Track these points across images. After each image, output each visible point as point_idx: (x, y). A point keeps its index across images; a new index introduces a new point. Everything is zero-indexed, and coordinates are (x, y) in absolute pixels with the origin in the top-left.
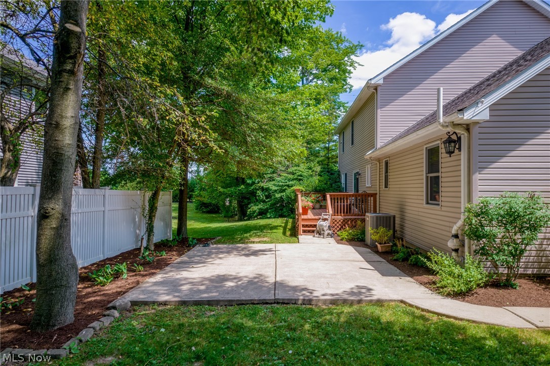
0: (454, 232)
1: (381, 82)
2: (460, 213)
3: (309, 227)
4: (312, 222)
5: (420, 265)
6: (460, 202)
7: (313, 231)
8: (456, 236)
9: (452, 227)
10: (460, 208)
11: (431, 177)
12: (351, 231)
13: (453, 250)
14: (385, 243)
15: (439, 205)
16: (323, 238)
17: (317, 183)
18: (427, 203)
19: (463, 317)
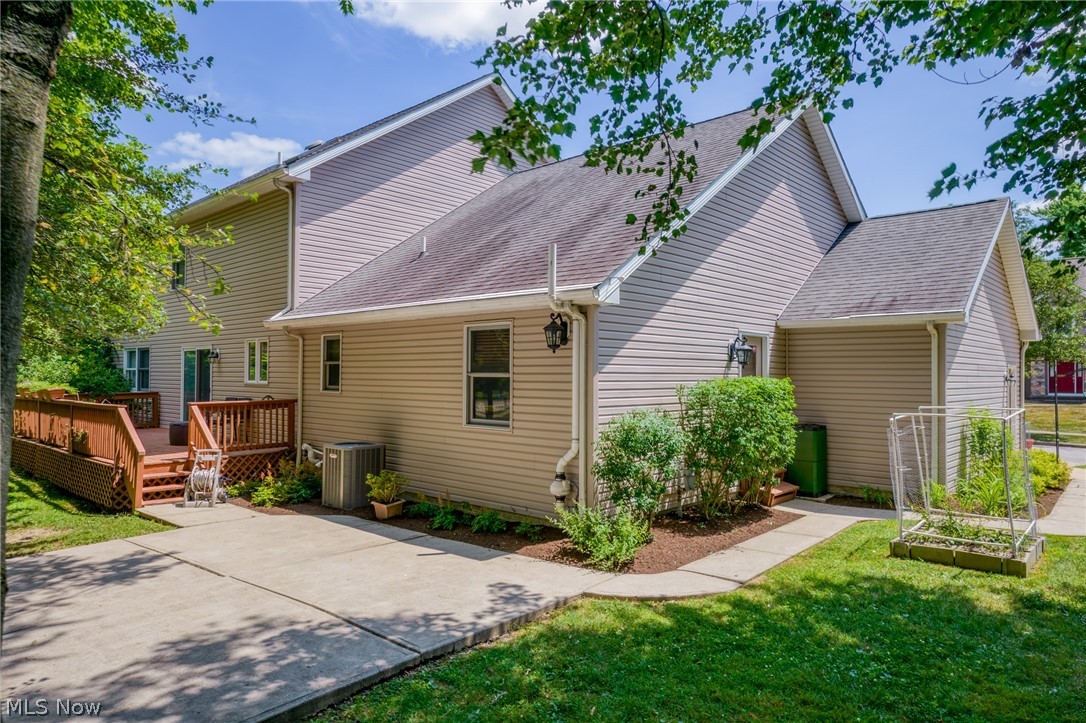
0: (559, 469)
1: (307, 177)
2: (571, 441)
3: (157, 484)
4: (154, 472)
5: (496, 530)
6: (571, 424)
7: (180, 493)
8: (562, 477)
9: (556, 464)
10: (570, 432)
11: (475, 378)
12: (280, 484)
13: (557, 498)
14: (393, 501)
15: (508, 426)
16: (211, 505)
17: (75, 372)
18: (469, 423)
19: (684, 595)
